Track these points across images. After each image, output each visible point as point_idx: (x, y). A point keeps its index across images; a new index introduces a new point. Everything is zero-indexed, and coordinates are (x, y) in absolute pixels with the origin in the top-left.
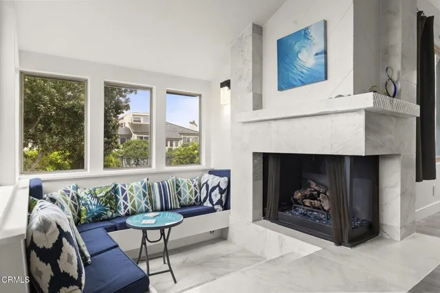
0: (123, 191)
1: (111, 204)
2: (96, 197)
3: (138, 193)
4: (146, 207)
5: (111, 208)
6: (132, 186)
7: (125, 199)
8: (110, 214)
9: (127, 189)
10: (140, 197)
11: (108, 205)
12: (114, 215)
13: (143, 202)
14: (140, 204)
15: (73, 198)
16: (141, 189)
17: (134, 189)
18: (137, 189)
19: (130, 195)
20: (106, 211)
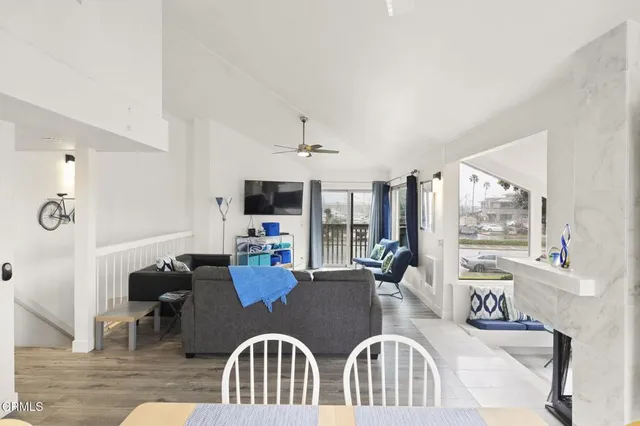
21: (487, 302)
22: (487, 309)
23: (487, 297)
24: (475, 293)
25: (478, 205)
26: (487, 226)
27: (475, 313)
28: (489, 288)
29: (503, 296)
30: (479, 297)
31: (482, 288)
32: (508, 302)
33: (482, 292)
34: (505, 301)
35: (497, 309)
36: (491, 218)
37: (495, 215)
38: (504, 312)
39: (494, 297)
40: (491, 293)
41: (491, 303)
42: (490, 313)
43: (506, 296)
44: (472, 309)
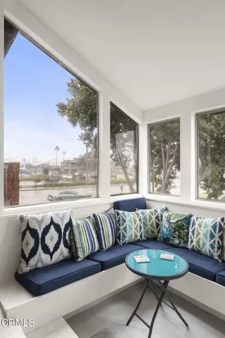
0: (194, 224)
1: (180, 233)
2: (169, 222)
3: (205, 231)
4: (210, 251)
5: (179, 237)
6: (202, 222)
7: (193, 232)
8: (177, 241)
9: (197, 223)
10: (206, 237)
11: (177, 233)
12: (182, 245)
13: (208, 243)
14: (204, 244)
15: (157, 218)
16: (210, 228)
17: (203, 226)
18: (206, 226)
19: (197, 230)
20: (174, 237)
21: (47, 238)
22: (46, 250)
23: (46, 230)
24: (28, 228)
25: (59, 164)
26: (64, 176)
27: (27, 261)
28: (50, 214)
29: (70, 224)
30: (34, 233)
31: (39, 217)
32: (76, 232)
33: (39, 222)
34: (72, 231)
35: (62, 245)
36: (66, 172)
37: (68, 170)
38: (71, 246)
39: (57, 227)
40: (52, 222)
41: (52, 238)
42: (51, 255)
43: (74, 223)
44: (23, 255)
